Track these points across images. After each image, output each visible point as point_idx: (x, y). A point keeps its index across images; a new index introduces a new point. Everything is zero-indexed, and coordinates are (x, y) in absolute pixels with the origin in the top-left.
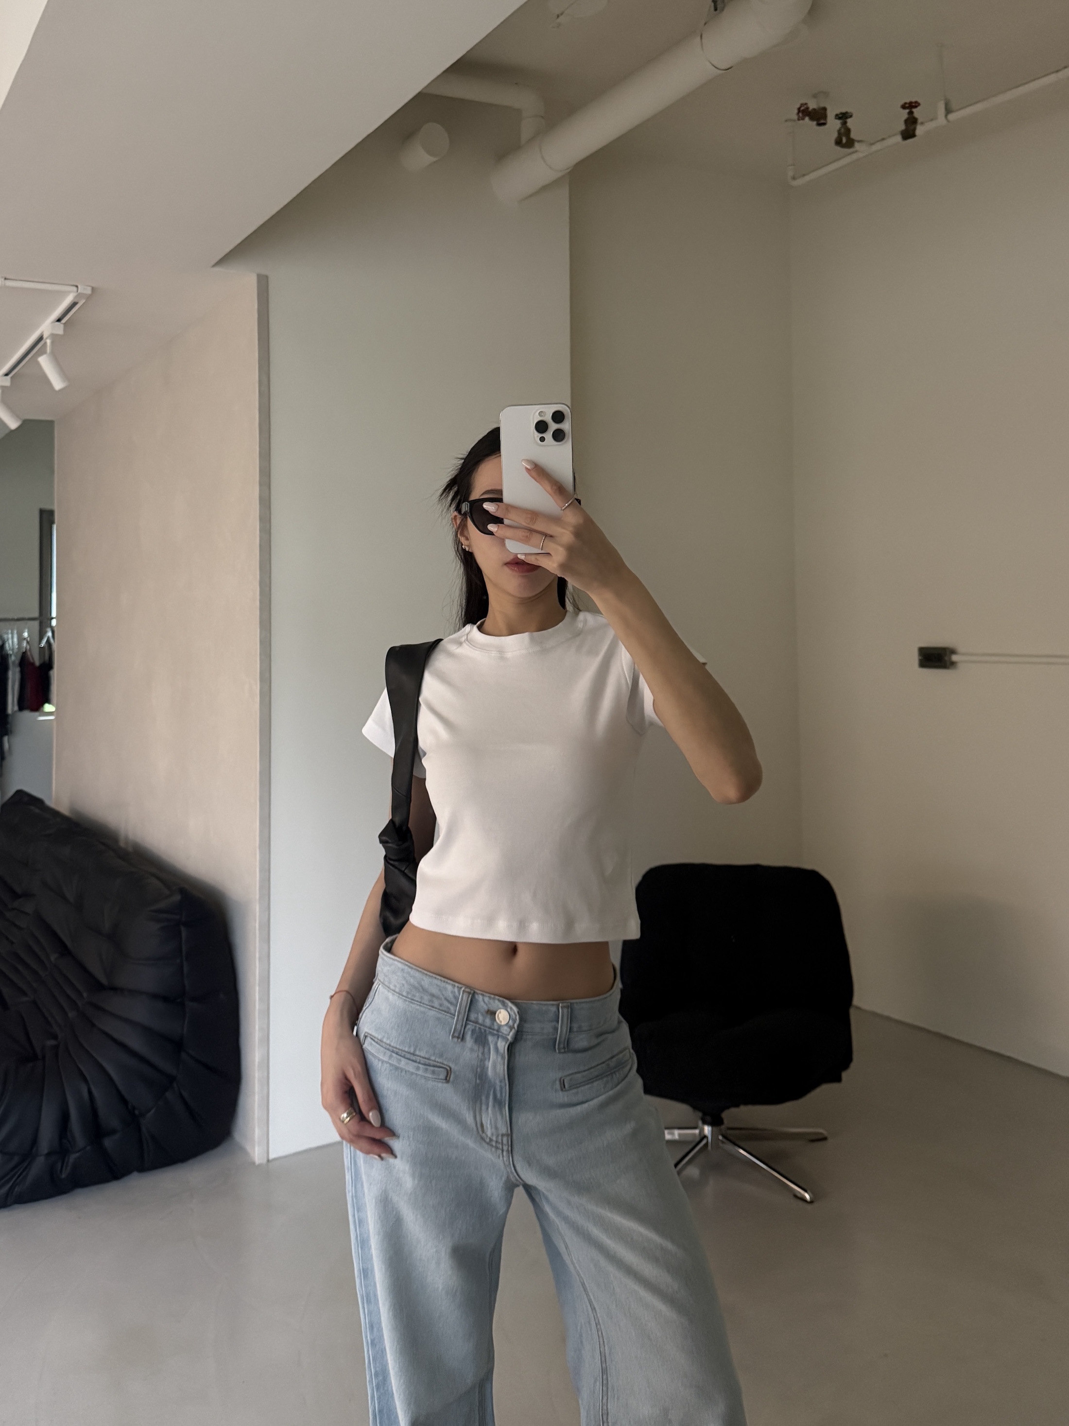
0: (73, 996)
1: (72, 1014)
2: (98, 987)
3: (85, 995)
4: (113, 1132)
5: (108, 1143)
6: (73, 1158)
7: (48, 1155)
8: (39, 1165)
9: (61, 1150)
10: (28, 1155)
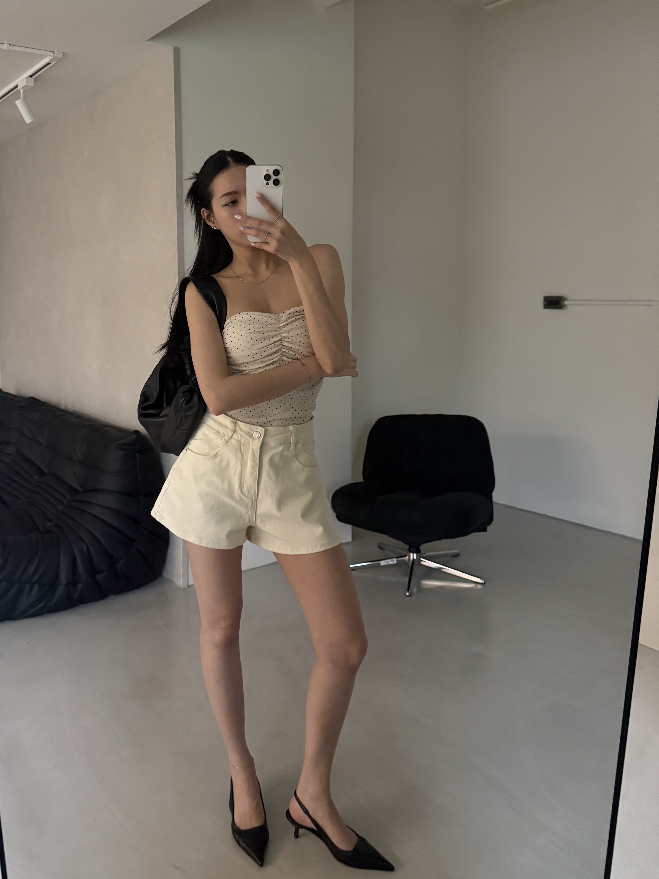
0: (59, 497)
1: (60, 508)
2: (74, 491)
3: (68, 496)
4: (102, 572)
5: (99, 577)
6: (80, 586)
7: (66, 585)
8: (60, 591)
9: (73, 581)
10: (53, 585)
